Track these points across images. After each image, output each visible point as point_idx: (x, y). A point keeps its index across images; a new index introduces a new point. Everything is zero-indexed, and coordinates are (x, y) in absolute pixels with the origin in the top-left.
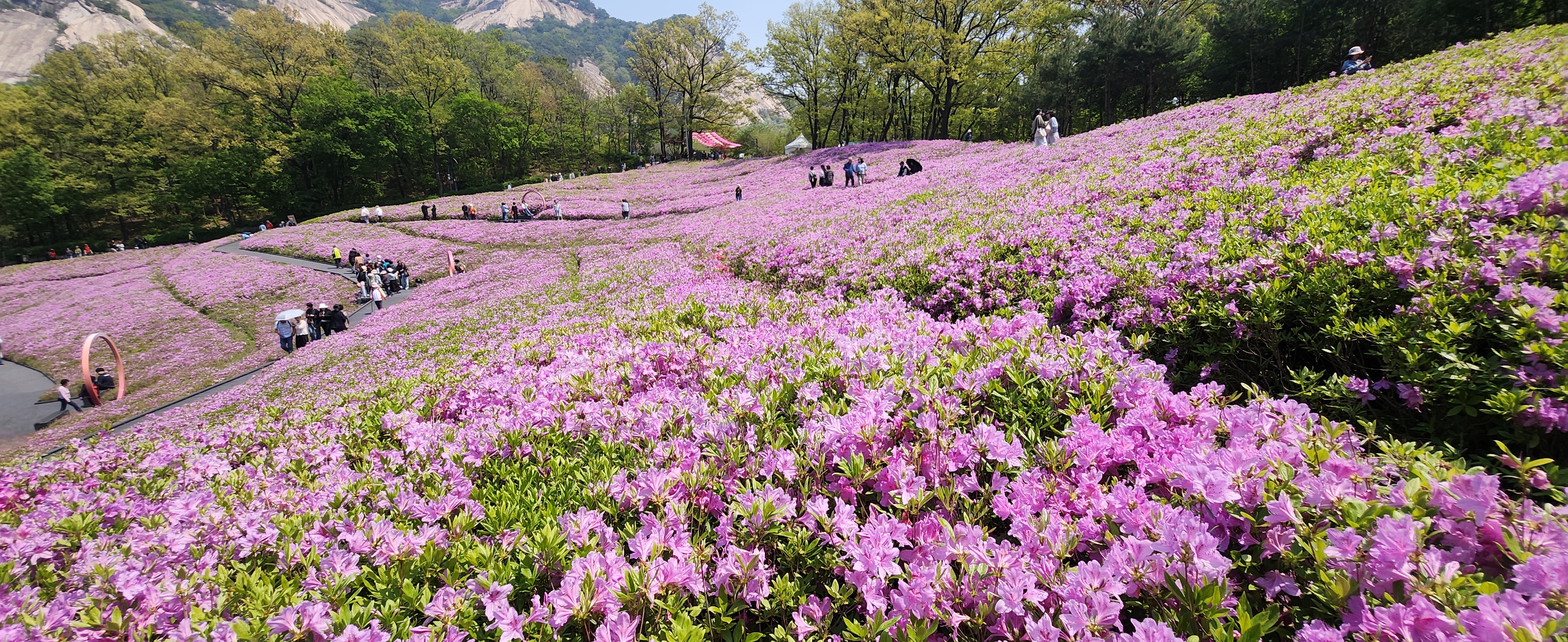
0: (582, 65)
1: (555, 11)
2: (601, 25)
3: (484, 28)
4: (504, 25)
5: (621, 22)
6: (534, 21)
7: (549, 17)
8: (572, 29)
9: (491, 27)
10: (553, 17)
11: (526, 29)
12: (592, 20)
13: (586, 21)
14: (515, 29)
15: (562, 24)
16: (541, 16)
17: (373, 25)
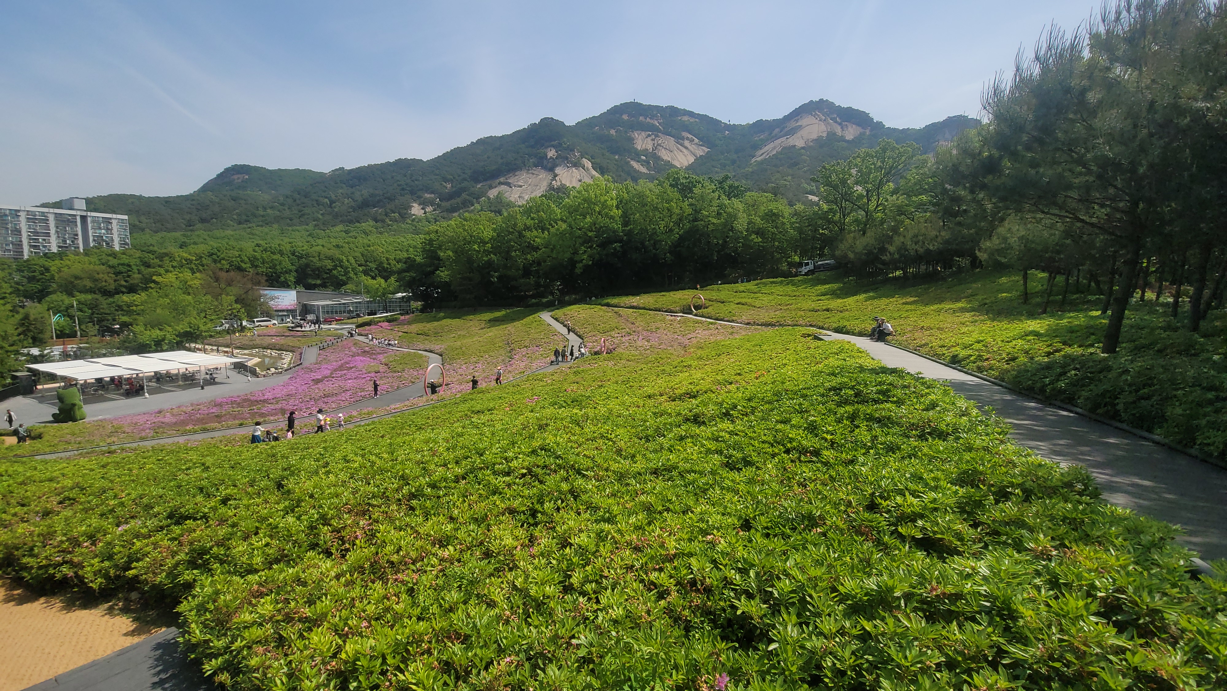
1: (838, 130)
2: (875, 135)
3: (780, 150)
4: (795, 146)
6: (819, 139)
7: (832, 135)
8: (848, 141)
9: (784, 148)
10: (835, 134)
11: (811, 147)
12: (868, 132)
13: (863, 134)
14: (803, 148)
15: (842, 139)
16: (825, 135)
17: (707, 157)
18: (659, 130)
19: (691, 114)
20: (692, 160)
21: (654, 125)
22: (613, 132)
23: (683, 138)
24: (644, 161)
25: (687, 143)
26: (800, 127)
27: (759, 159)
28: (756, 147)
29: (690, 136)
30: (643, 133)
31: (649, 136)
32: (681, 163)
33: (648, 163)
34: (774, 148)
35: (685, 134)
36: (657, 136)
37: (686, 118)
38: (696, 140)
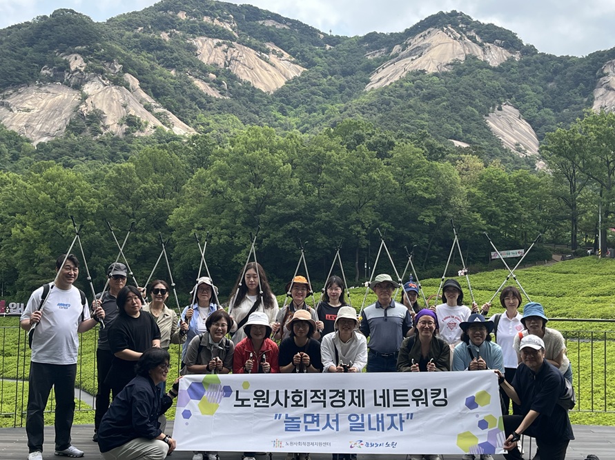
0: (500, 109)
1: (478, 52)
2: (527, 63)
3: (404, 75)
4: (423, 72)
5: (551, 57)
6: (455, 64)
7: (471, 58)
8: (494, 69)
9: (411, 73)
10: (475, 58)
11: (445, 74)
12: (517, 57)
13: (512, 59)
14: (436, 74)
15: (485, 65)
16: (462, 58)
17: (304, 79)
18: (232, 38)
19: (276, 18)
20: (281, 82)
21: (224, 30)
22: (164, 36)
23: (267, 52)
24: (214, 81)
25: (273, 58)
26: (428, 46)
27: (376, 86)
28: (370, 69)
29: (278, 49)
30: (210, 41)
31: (219, 45)
32: (266, 86)
33: (220, 83)
34: (396, 72)
35: (270, 46)
36: (230, 46)
37: (269, 23)
38: (286, 55)
